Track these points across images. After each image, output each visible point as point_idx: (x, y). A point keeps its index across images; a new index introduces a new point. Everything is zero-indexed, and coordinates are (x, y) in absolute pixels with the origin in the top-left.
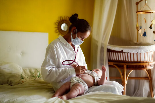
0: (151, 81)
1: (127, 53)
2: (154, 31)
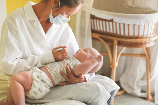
0: (148, 60)
1: (120, 24)
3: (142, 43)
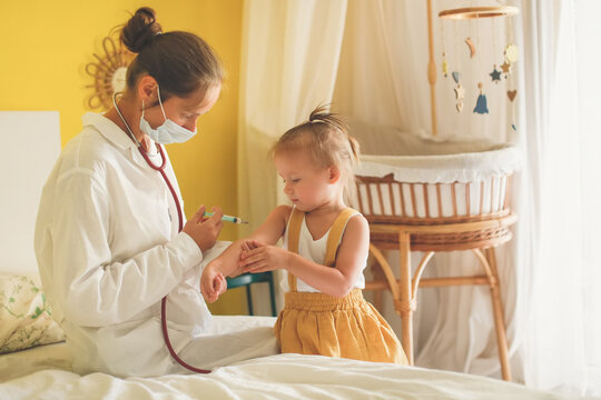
0: (496, 291)
1: (412, 185)
2: (512, 90)
3: (479, 236)
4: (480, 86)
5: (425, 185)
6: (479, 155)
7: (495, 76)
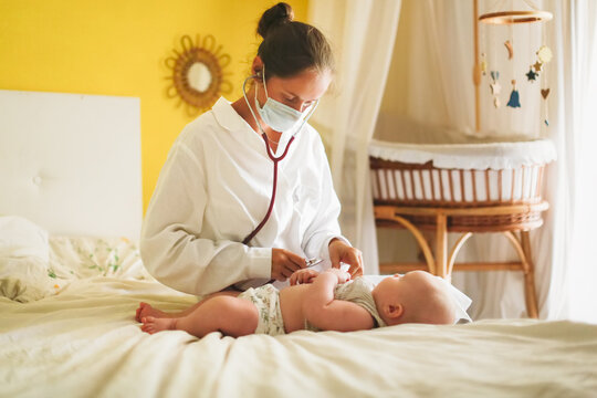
0: (529, 278)
1: (450, 171)
2: (545, 89)
3: (510, 220)
4: (513, 82)
5: (461, 171)
6: (510, 145)
7: (531, 76)
